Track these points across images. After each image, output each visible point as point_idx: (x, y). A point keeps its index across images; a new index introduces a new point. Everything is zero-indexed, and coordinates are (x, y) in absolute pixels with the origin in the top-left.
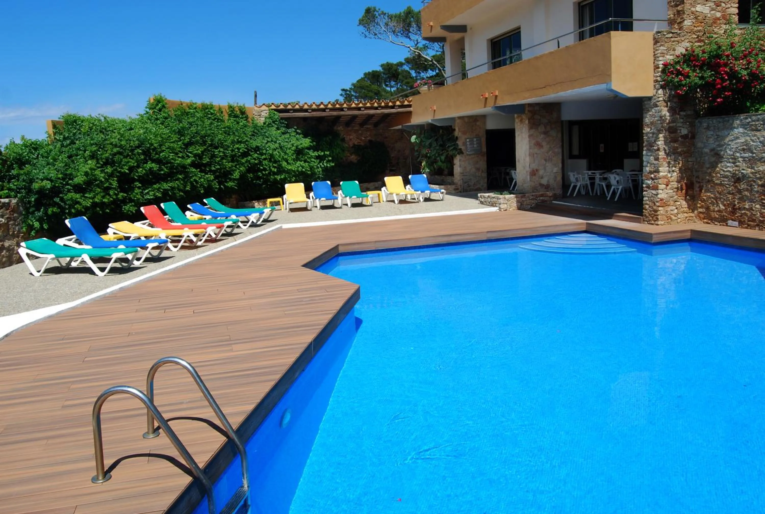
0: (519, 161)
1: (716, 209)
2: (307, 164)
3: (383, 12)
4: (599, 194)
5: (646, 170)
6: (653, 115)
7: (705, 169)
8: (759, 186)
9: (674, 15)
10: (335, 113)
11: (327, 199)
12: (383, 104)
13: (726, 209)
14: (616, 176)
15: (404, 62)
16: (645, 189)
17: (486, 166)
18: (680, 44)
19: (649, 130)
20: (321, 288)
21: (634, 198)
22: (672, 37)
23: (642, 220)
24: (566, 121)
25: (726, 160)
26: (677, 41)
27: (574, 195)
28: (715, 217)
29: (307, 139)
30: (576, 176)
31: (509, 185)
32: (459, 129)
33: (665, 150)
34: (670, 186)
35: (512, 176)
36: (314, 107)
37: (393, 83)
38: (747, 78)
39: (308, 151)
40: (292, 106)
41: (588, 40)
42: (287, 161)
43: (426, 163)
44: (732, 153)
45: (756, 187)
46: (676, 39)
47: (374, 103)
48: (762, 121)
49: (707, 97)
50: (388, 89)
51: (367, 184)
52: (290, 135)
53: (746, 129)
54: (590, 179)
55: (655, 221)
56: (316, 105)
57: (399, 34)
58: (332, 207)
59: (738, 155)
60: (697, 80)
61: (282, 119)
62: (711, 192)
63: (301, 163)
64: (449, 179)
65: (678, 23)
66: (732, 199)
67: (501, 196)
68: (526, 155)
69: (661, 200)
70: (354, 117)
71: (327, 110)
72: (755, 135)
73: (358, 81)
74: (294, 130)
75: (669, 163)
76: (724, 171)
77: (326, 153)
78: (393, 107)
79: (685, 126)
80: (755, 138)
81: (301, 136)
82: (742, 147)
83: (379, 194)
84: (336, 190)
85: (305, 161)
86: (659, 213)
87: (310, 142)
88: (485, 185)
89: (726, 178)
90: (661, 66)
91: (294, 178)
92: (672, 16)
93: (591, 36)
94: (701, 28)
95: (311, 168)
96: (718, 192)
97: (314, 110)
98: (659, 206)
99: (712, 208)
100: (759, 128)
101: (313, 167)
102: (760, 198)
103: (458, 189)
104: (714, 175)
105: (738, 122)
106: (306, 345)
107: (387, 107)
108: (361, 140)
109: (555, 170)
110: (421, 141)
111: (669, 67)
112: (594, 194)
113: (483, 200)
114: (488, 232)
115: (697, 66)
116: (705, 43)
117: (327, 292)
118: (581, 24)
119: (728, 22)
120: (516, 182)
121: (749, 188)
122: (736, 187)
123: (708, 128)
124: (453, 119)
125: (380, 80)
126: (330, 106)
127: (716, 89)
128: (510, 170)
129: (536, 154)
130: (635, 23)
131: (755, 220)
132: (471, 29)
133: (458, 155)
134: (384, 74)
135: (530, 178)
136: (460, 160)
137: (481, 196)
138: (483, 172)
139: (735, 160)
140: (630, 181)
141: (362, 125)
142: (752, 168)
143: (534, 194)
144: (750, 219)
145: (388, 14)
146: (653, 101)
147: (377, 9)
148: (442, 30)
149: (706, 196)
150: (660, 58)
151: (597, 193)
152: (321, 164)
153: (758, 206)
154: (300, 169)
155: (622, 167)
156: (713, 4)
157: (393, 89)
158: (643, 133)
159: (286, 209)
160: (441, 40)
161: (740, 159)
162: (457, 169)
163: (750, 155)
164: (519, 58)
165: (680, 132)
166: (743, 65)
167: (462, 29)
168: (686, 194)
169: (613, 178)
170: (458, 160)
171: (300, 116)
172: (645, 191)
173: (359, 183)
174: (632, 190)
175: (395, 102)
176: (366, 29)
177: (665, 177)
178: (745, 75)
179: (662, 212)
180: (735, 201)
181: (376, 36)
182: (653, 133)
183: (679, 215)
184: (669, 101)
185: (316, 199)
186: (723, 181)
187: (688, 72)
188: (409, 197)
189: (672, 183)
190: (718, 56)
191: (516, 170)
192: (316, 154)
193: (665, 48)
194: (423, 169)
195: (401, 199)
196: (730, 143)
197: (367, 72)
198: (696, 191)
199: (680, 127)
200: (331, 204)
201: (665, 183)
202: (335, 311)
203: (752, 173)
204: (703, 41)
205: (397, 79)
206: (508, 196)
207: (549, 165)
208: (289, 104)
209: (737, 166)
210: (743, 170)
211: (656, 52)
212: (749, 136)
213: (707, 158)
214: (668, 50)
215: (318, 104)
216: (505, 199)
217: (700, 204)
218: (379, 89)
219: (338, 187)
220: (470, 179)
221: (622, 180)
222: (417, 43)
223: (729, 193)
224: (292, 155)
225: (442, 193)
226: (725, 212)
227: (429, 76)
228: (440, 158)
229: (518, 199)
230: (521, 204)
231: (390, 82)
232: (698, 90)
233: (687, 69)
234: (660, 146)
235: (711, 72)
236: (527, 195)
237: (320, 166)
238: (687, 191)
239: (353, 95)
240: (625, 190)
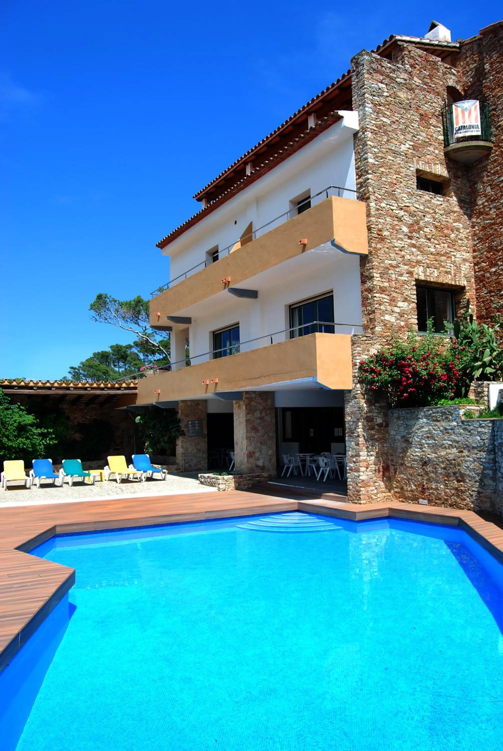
0: (237, 444)
1: (409, 489)
2: (29, 441)
3: (114, 299)
4: (309, 475)
5: (349, 454)
6: (353, 405)
7: (398, 453)
8: (442, 468)
9: (368, 322)
10: (61, 392)
11: (47, 478)
12: (109, 385)
13: (417, 489)
14: (325, 459)
15: (133, 345)
16: (348, 471)
17: (207, 448)
18: (373, 346)
19: (350, 418)
20: (34, 573)
21: (340, 479)
22: (366, 340)
23: (347, 499)
24: (280, 408)
25: (414, 446)
26: (370, 344)
27: (288, 476)
28: (408, 497)
29: (30, 416)
30: (289, 458)
31: (228, 465)
32: (181, 412)
33: (364, 437)
34: (369, 469)
35: (231, 457)
36: (40, 384)
37: (121, 364)
38: (427, 378)
39: (30, 428)
40: (17, 383)
41: (297, 338)
42: (7, 437)
43: (149, 444)
44: (419, 440)
45: (439, 469)
46: (369, 342)
47: (100, 384)
48: (441, 413)
49: (397, 392)
50: (117, 369)
51: (90, 462)
52: (13, 411)
53: (428, 419)
54: (302, 461)
55: (358, 500)
56: (42, 383)
57: (128, 320)
58: (52, 485)
59: (424, 441)
60: (386, 377)
61: (6, 395)
62: (404, 473)
63: (23, 440)
64: (171, 459)
65: (371, 329)
66: (421, 480)
67: (220, 477)
68: (243, 438)
69: (362, 481)
70: (80, 397)
71: (52, 389)
72: (436, 425)
73: (87, 360)
74: (17, 406)
75: (367, 448)
76: (413, 455)
77: (49, 430)
78: (119, 389)
79: (379, 416)
80: (436, 427)
81: (25, 412)
82: (427, 435)
83: (101, 473)
84: (57, 468)
85: (27, 438)
86: (361, 493)
87: (33, 419)
88: (206, 465)
89: (416, 461)
90: (358, 364)
91: (14, 455)
92: (366, 322)
93: (300, 335)
94: (389, 334)
95: (33, 445)
96: (409, 474)
97: (39, 388)
98: (361, 487)
99: (405, 488)
100: (439, 419)
101: (35, 444)
102: (444, 479)
103: (180, 469)
104: (406, 459)
105: (422, 414)
106: (12, 637)
107: (113, 388)
108: (86, 418)
109: (270, 452)
110: (145, 422)
111: (365, 365)
112: (306, 475)
113: (203, 480)
114: (206, 512)
115: (387, 365)
116: (393, 346)
117: (40, 577)
118: (292, 325)
119: (410, 330)
120: (234, 462)
121: (434, 470)
122: (424, 469)
123: (398, 418)
124: (176, 403)
125: (109, 360)
126: (56, 385)
127: (402, 385)
128: (230, 451)
129: (253, 437)
130: (336, 327)
131: (441, 498)
132: (195, 321)
133: (180, 437)
134: (113, 355)
135: (247, 460)
136: (182, 441)
137: (201, 476)
138: (203, 452)
139: (421, 446)
140: (336, 463)
141: (87, 404)
142: (436, 453)
143: (251, 475)
144: (437, 498)
145: (119, 301)
146: (353, 394)
147: (108, 296)
148: (168, 321)
149: (400, 478)
150: (358, 357)
151: (308, 474)
152: (44, 441)
153: (442, 486)
154: (21, 445)
155: (329, 450)
156: (398, 315)
157: (121, 370)
158: (345, 421)
159: (3, 487)
160: (168, 329)
161: (426, 445)
162: (180, 450)
163: (433, 441)
164: (238, 350)
165: (376, 421)
166: (423, 366)
167: (187, 320)
168: (383, 475)
169: (322, 461)
170: (181, 440)
171: (25, 393)
172: (348, 473)
173: (81, 461)
174: (338, 471)
175: (121, 384)
176: (97, 314)
177: (365, 461)
178: (425, 375)
179: (363, 492)
180: (423, 482)
181: (106, 321)
182: (354, 422)
183: (378, 495)
184: (366, 394)
185: (36, 477)
186: (414, 464)
187: (380, 371)
188: (131, 476)
189: (371, 466)
190: (404, 359)
191: (234, 452)
192: (39, 431)
193: (361, 349)
194: (146, 449)
195: (123, 477)
196: (417, 431)
197: (96, 352)
198: (392, 473)
199: (376, 416)
200: (52, 482)
201: (365, 466)
202: (47, 598)
203: (436, 457)
204: (391, 344)
205: (126, 361)
206: (226, 477)
207: (264, 448)
208: (14, 380)
209: (423, 451)
210: (429, 454)
211: (354, 352)
212: (432, 426)
213: (399, 444)
214: (364, 350)
215: (44, 382)
216: (224, 479)
217: (395, 484)
218: (108, 369)
219: (60, 465)
220: (192, 460)
221: (330, 463)
222: (146, 329)
223: (419, 475)
224: (14, 432)
225: (164, 473)
226: (417, 492)
227: (156, 359)
228: (163, 439)
229: (236, 480)
230: (239, 485)
231: (119, 363)
232: (389, 385)
233: (379, 368)
234: (360, 433)
235: (397, 371)
236: (244, 476)
237: (43, 443)
238: (383, 472)
239: (81, 374)
240: (333, 471)
